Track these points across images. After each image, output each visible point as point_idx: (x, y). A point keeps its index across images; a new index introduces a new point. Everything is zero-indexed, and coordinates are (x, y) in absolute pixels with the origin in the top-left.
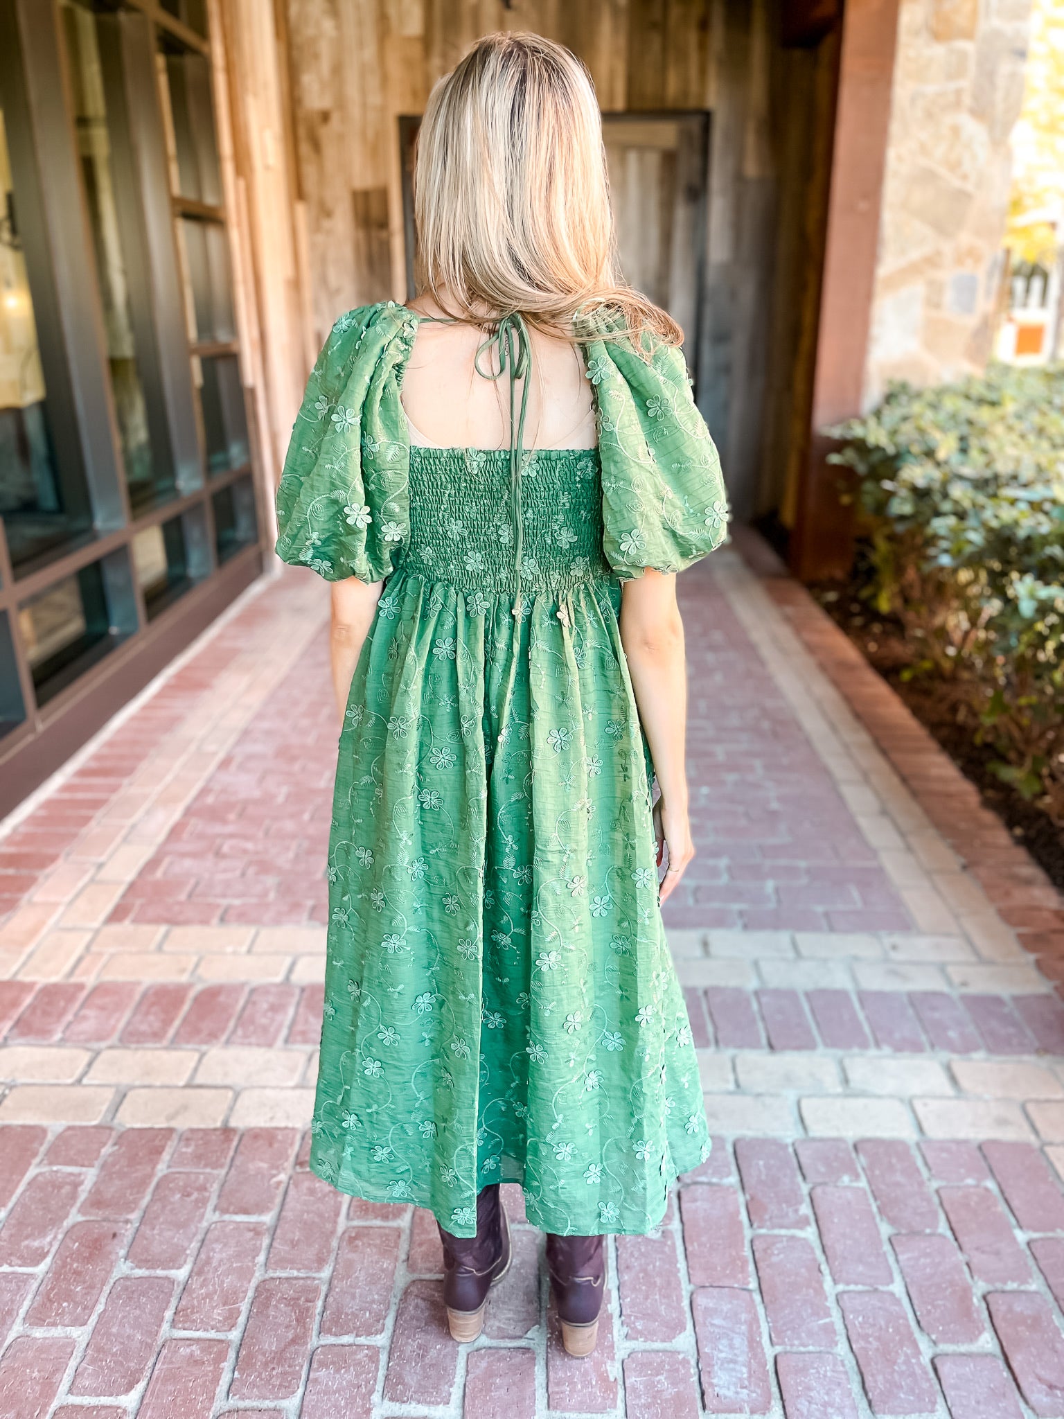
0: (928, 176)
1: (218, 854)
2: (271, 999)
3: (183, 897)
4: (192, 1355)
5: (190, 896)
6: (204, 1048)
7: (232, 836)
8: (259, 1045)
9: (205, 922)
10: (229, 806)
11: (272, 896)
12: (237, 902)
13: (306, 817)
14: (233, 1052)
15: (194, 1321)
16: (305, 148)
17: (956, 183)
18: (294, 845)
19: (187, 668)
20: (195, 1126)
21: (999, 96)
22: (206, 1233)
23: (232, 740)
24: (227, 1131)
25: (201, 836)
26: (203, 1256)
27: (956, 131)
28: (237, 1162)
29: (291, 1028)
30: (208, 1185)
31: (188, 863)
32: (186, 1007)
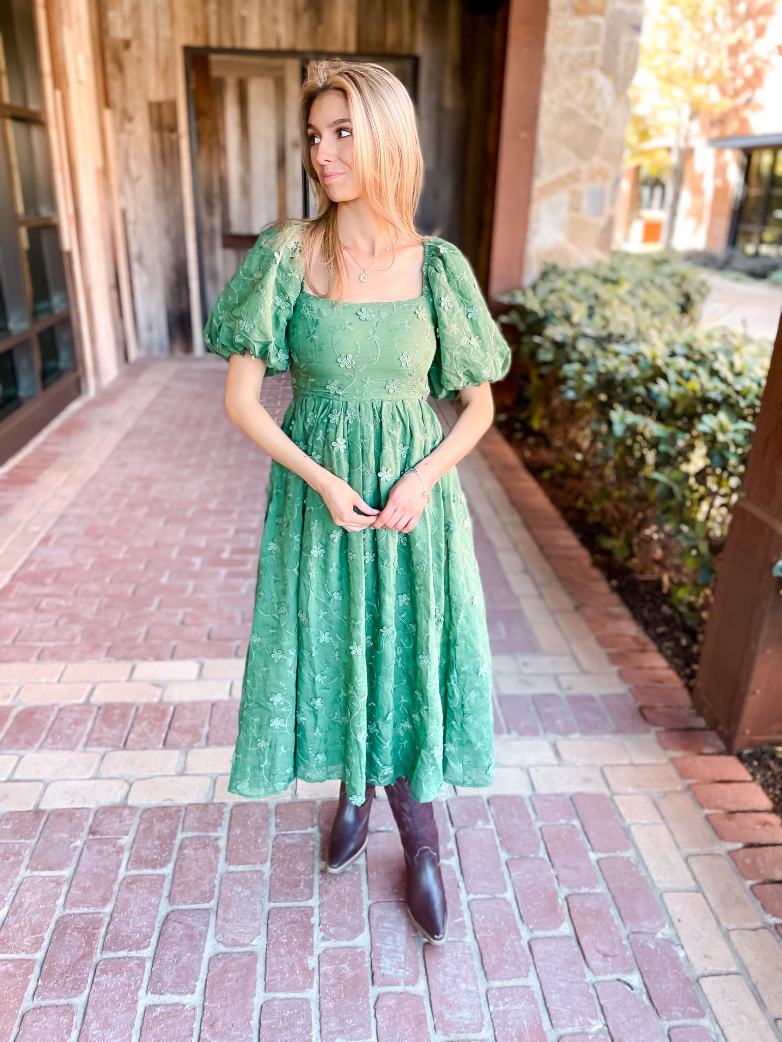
0: (570, 115)
1: (38, 609)
2: (75, 715)
3: (9, 642)
4: (7, 971)
5: (14, 641)
6: (22, 752)
7: (48, 595)
8: (64, 749)
9: (25, 660)
10: (48, 573)
11: (78, 639)
12: (51, 645)
13: (107, 580)
14: (45, 754)
15: (9, 947)
16: (111, 68)
17: (591, 120)
18: (97, 601)
19: (17, 467)
20: (13, 810)
21: (621, 58)
22: (20, 885)
23: (51, 523)
24: (38, 812)
25: (24, 596)
26: (17, 901)
27: (591, 82)
28: (45, 834)
29: (89, 736)
30: (22, 852)
31: (13, 616)
32: (9, 723)
